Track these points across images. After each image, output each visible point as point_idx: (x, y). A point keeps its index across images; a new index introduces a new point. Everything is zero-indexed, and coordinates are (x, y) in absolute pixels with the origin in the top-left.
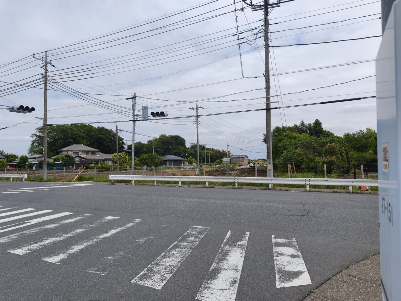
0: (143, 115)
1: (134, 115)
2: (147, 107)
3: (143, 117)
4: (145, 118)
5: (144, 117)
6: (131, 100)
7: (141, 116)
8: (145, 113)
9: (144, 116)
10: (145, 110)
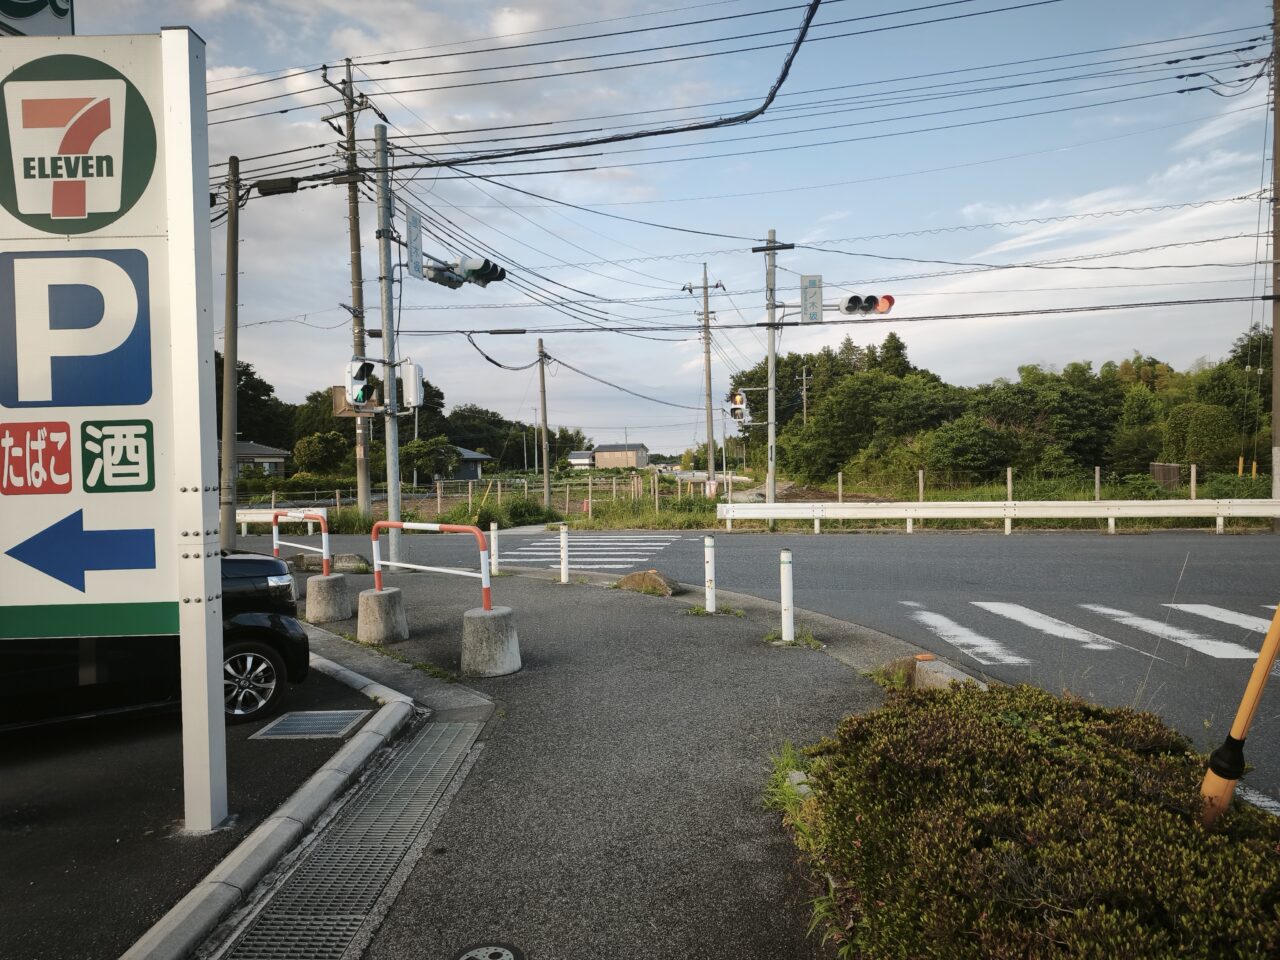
0: (803, 307)
1: (773, 306)
2: (820, 281)
3: (803, 313)
4: (813, 315)
5: (808, 312)
6: (763, 253)
7: (799, 310)
8: (811, 300)
9: (810, 311)
10: (811, 291)
